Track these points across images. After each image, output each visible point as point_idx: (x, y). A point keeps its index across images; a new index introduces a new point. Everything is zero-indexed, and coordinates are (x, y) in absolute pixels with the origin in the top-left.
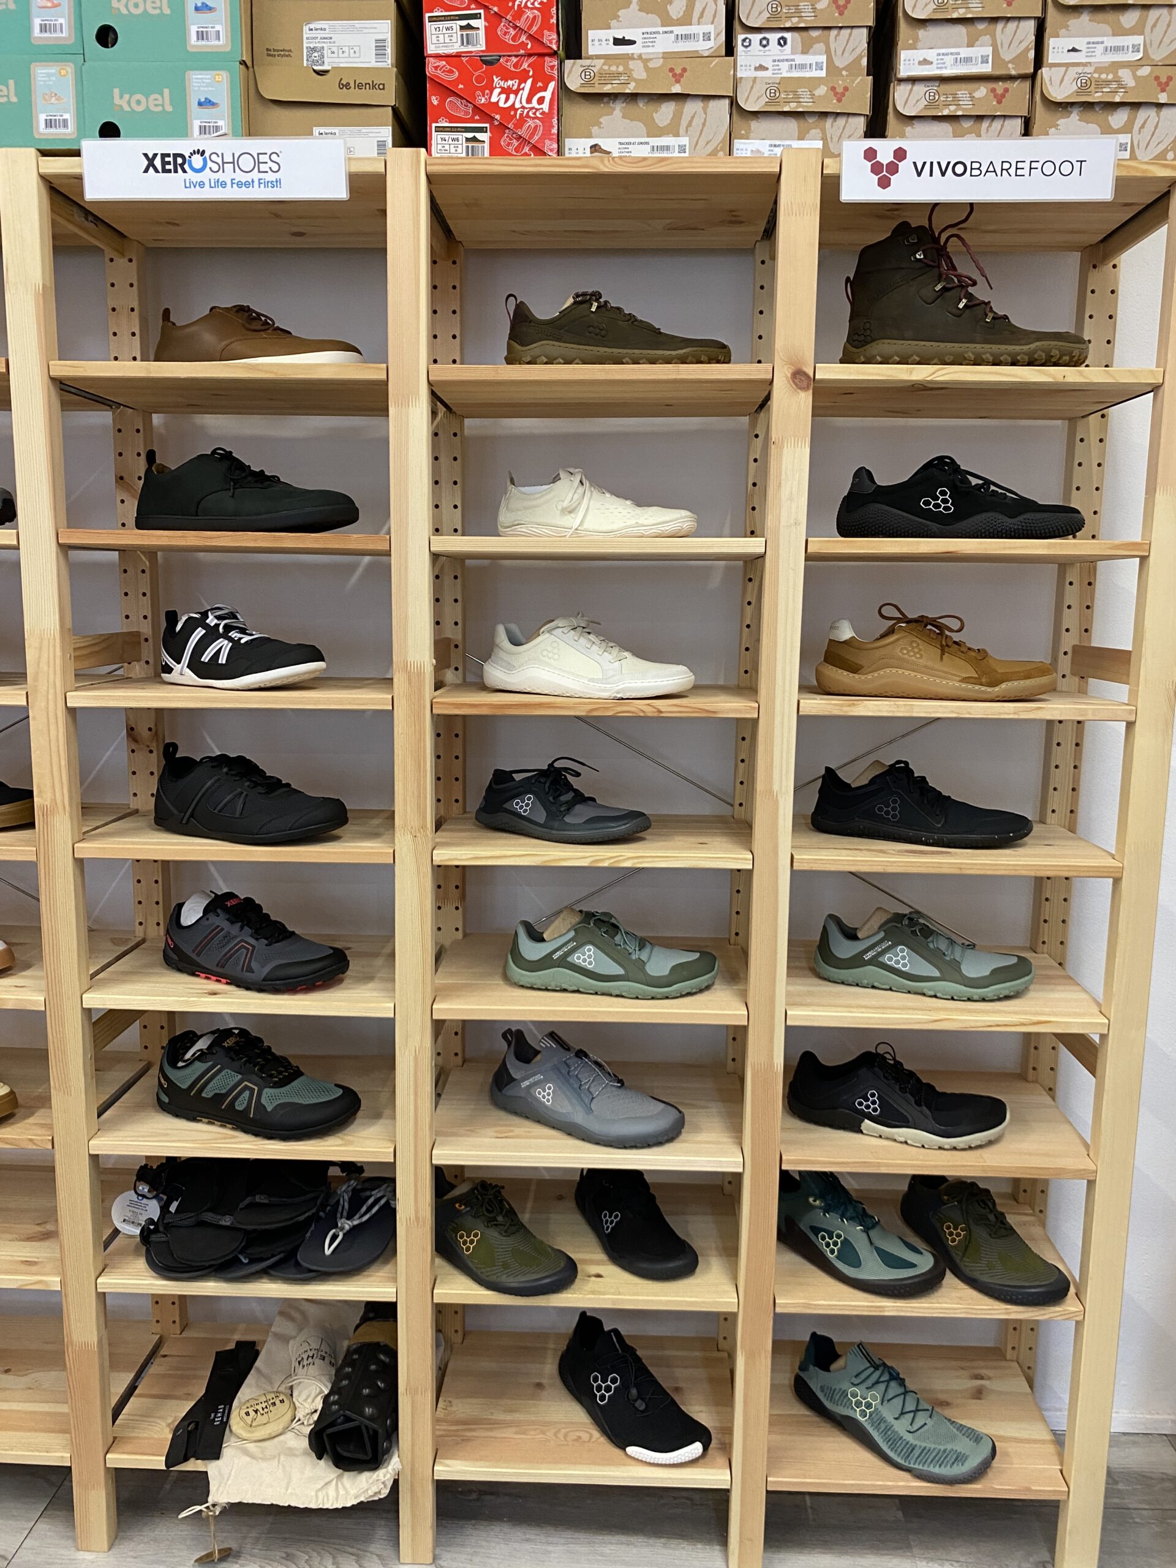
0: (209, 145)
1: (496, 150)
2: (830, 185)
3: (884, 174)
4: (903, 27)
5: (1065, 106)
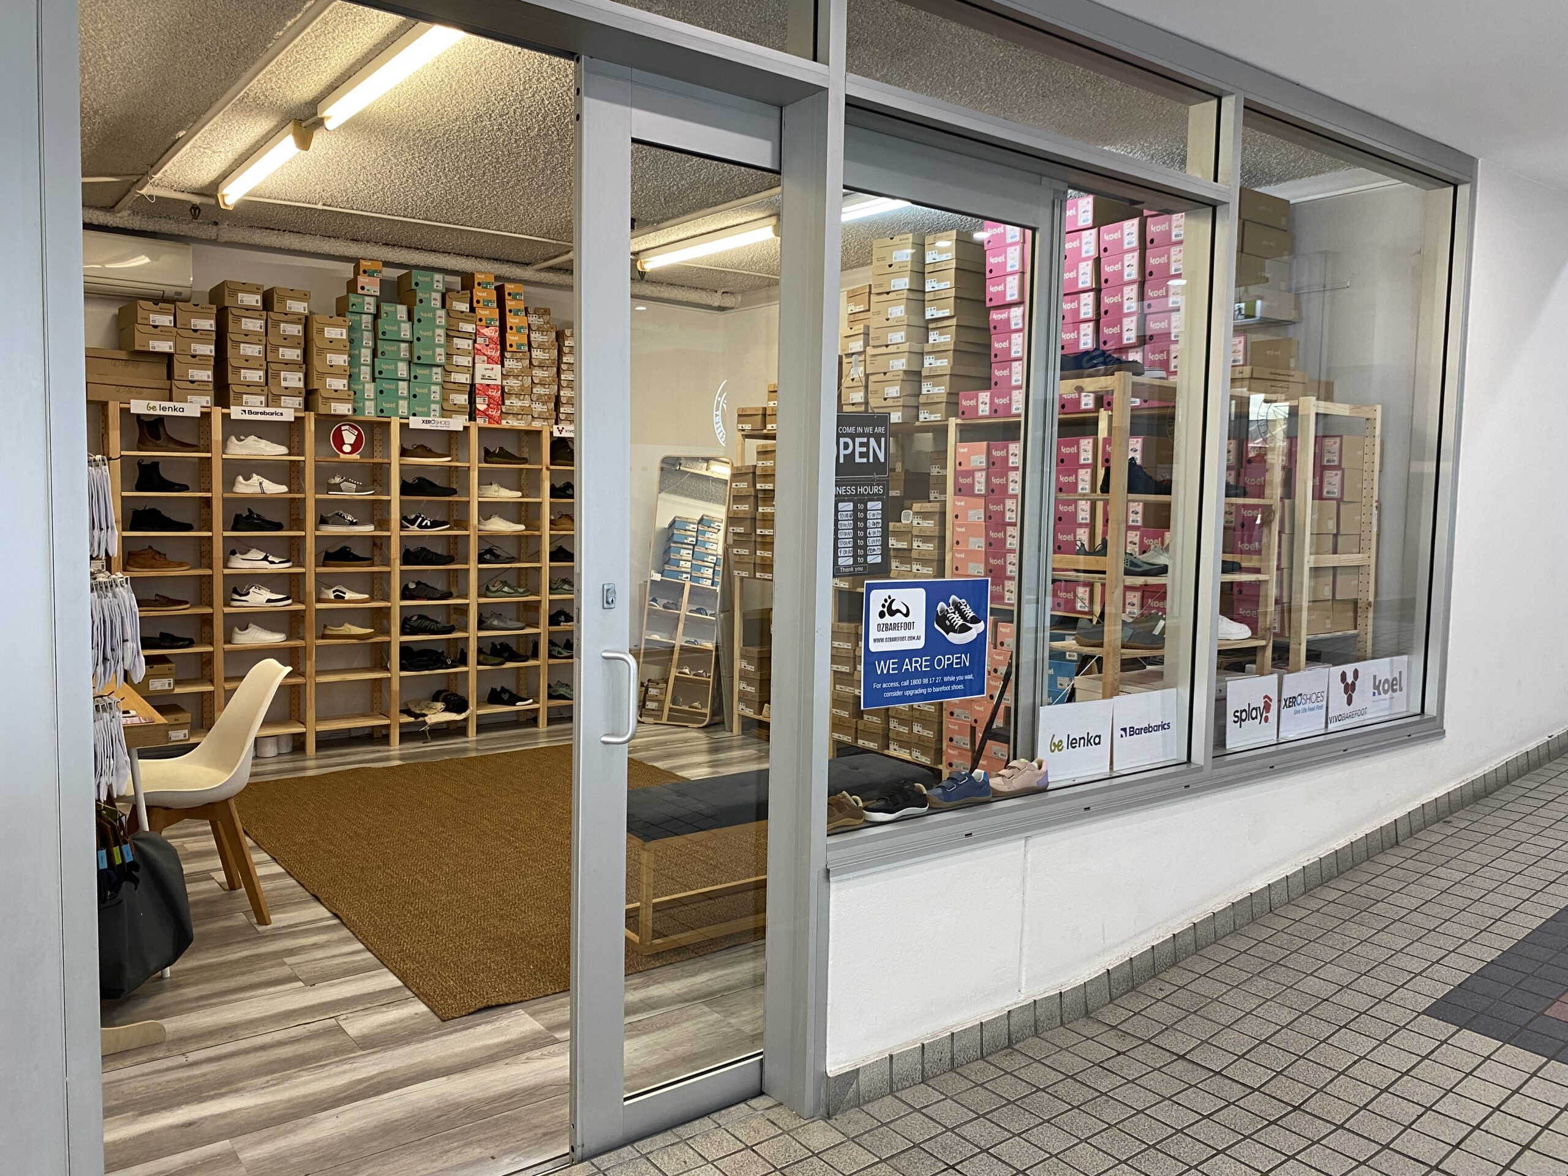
0: (436, 419)
2: (551, 433)
3: (561, 431)
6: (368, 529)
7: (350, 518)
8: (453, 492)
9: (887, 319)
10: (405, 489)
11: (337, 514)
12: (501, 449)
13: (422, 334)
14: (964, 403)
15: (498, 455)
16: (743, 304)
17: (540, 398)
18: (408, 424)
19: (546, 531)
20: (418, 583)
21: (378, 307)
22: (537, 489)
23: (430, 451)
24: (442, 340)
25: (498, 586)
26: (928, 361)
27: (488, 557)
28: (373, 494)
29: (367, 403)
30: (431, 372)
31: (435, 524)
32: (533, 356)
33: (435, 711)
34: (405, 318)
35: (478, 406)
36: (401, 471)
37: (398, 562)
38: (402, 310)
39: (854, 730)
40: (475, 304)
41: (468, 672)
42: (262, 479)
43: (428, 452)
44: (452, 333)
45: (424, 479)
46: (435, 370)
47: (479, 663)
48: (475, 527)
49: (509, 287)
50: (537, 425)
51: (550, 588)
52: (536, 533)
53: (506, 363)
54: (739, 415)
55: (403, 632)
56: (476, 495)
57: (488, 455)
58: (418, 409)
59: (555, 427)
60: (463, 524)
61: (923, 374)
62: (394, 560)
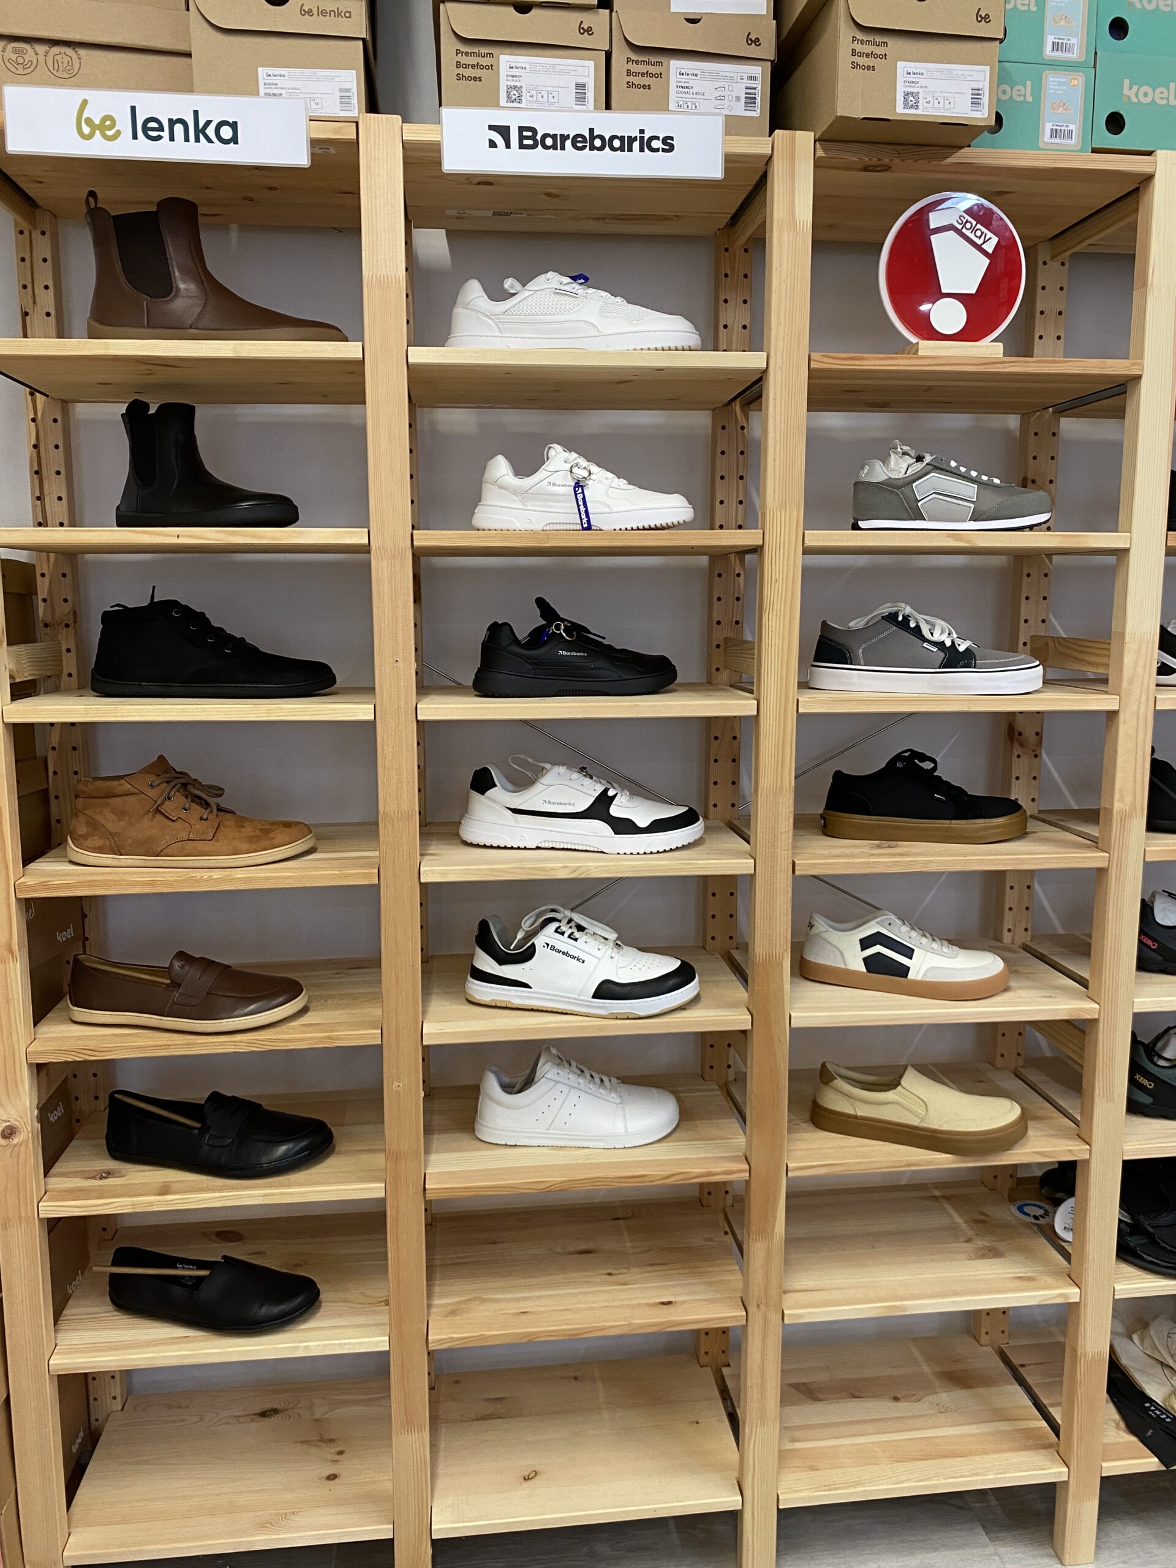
6: (1015, 684)
7: (941, 632)
11: (892, 618)
29: (1053, 81)
37: (1137, 823)
42: (583, 466)
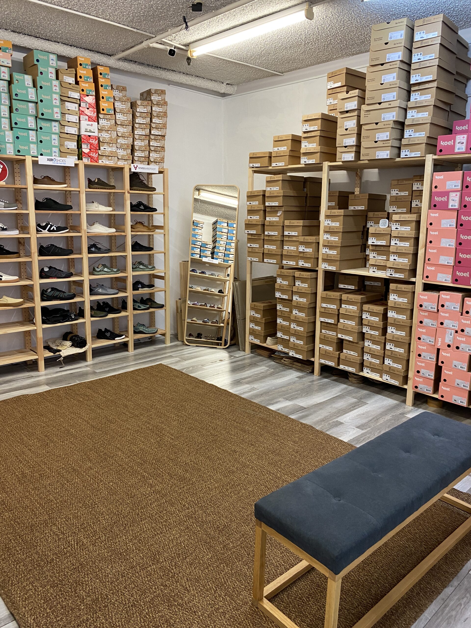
0: (56, 158)
1: (91, 161)
2: (130, 169)
3: (136, 168)
4: (135, 151)
5: (152, 162)
6: (14, 233)
7: (1, 225)
8: (70, 208)
9: (382, 84)
10: (38, 205)
12: (99, 179)
13: (43, 97)
14: (442, 143)
15: (97, 183)
16: (237, 92)
17: (121, 147)
18: (38, 161)
19: (129, 233)
20: (50, 268)
21: (11, 76)
22: (123, 206)
23: (53, 180)
24: (58, 102)
25: (101, 268)
26: (411, 114)
27: (93, 249)
28: (16, 209)
29: (8, 145)
30: (51, 125)
31: (59, 229)
32: (117, 118)
33: (66, 347)
34: (31, 85)
35: (83, 150)
36: (35, 194)
37: (36, 254)
38: (28, 79)
39: (337, 359)
40: (79, 79)
41: (85, 322)
43: (51, 181)
44: (64, 98)
45: (50, 199)
46: (54, 124)
47: (92, 316)
48: (85, 231)
49: (100, 69)
50: (120, 164)
51: (133, 268)
52: (123, 234)
53: (100, 121)
54: (251, 158)
55: (43, 300)
56: (85, 210)
57: (91, 183)
58: (43, 151)
59: (132, 165)
60: (76, 228)
61: (406, 123)
62: (34, 253)
